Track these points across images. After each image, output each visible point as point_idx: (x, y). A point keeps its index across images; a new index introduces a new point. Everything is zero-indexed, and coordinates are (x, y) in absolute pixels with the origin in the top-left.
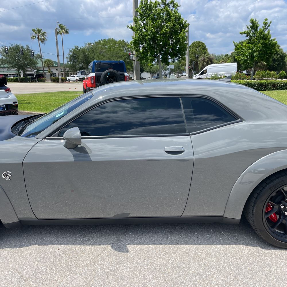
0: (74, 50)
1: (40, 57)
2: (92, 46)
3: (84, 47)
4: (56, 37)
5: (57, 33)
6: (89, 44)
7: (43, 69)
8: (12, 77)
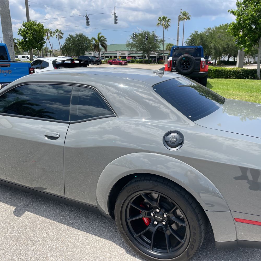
0: (194, 35)
1: (162, 41)
2: (212, 30)
3: (203, 32)
4: (179, 23)
5: (180, 19)
6: (209, 29)
7: (164, 52)
8: (139, 59)
